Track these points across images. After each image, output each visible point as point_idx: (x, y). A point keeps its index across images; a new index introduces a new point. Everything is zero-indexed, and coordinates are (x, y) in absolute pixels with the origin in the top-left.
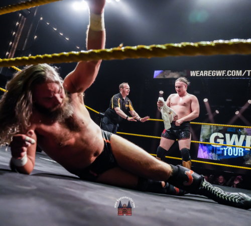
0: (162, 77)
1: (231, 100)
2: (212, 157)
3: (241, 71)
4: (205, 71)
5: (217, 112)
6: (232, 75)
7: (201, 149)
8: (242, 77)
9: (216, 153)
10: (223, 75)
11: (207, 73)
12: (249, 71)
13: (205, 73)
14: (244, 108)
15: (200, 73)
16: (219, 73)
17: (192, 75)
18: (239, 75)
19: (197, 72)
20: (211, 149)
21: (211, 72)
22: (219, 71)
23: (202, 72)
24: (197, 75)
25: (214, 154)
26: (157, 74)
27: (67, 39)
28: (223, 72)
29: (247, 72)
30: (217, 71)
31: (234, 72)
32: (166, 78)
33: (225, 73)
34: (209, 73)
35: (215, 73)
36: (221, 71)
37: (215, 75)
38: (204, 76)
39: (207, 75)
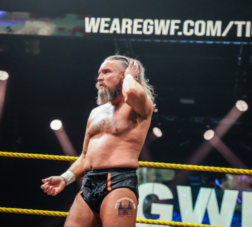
0: (4, 31)
1: (193, 102)
3: (219, 24)
4: (124, 21)
6: (197, 33)
8: (221, 38)
10: (172, 33)
11: (129, 27)
12: (240, 24)
14: (228, 122)
15: (110, 23)
16: (163, 27)
17: (88, 30)
18: (213, 34)
19: (104, 20)
21: (141, 24)
22: (162, 22)
23: (116, 21)
24: (102, 31)
28: (173, 24)
29: (235, 27)
30: (156, 21)
31: (200, 25)
32: (15, 33)
33: (177, 27)
34: (136, 26)
35: (151, 28)
36: (168, 21)
37: (150, 32)
38: (121, 35)
39: (129, 32)
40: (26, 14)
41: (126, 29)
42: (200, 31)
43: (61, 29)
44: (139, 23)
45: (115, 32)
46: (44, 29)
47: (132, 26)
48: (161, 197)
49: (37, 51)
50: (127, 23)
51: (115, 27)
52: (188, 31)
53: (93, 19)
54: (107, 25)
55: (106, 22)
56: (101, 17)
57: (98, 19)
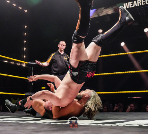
4: (138, 1)
11: (140, 3)
13: (138, 3)
15: (133, 3)
19: (130, 3)
23: (135, 2)
24: (130, 7)
32: (100, 16)
34: (143, 2)
38: (137, 6)
39: (140, 5)
40: (103, 8)
41: (139, 4)
43: (115, 10)
45: (135, 6)
47: (141, 2)
49: (109, 20)
51: (135, 4)
53: (126, 4)
54: (132, 4)
55: (131, 3)
56: (129, 2)
57: (128, 3)
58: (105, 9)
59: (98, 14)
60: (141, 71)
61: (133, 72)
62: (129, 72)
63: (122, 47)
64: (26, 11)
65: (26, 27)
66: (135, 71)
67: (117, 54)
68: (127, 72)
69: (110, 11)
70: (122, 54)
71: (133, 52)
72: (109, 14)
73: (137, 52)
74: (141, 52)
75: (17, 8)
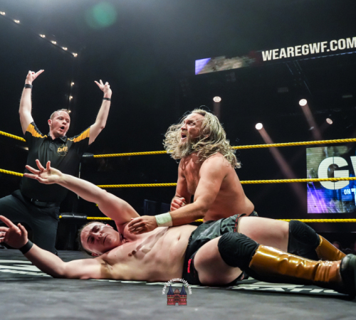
0: (211, 71)
1: (351, 96)
2: (334, 208)
4: (288, 49)
5: (329, 121)
6: (340, 48)
7: (312, 197)
9: (340, 200)
10: (323, 51)
11: (292, 52)
13: (289, 52)
15: (279, 52)
16: (315, 48)
17: (265, 59)
18: (352, 47)
19: (274, 51)
20: (331, 193)
21: (301, 48)
22: (315, 45)
23: (283, 50)
24: (274, 58)
25: (338, 202)
26: (200, 65)
27: (18, 22)
28: (323, 45)
30: (310, 45)
31: (342, 42)
32: (218, 70)
33: (326, 46)
34: (297, 51)
35: (307, 50)
36: (319, 44)
37: (308, 52)
38: (287, 58)
39: (293, 55)
40: (224, 58)
41: (291, 54)
42: (342, 46)
43: (246, 62)
44: (298, 49)
45: (283, 57)
46: (236, 64)
47: (294, 51)
48: (340, 166)
49: (234, 80)
50: (290, 50)
51: (283, 54)
52: (334, 48)
53: (267, 52)
54: (277, 54)
55: (276, 52)
56: (272, 49)
57: (271, 51)
58: (227, 58)
59: (214, 68)
60: (292, 180)
61: (278, 181)
62: (270, 181)
63: (257, 131)
64: (75, 55)
65: (73, 83)
66: (281, 181)
67: (247, 146)
68: (267, 181)
69: (235, 63)
70: (257, 146)
71: (278, 144)
72: (234, 68)
73: (285, 144)
74: (293, 143)
75: (58, 48)
